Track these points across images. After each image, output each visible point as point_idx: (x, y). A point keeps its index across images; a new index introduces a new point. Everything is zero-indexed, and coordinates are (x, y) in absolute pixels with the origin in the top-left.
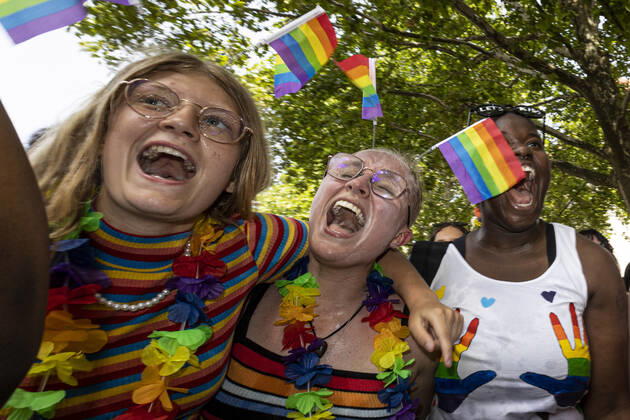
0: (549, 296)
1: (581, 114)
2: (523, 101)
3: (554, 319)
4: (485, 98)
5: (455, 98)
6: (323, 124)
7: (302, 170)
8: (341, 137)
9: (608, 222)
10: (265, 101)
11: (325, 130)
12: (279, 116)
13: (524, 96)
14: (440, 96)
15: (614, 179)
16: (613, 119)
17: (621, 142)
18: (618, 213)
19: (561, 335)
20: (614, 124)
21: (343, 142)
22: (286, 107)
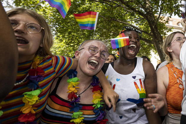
0: (134, 77)
1: (144, 24)
2: (128, 19)
3: (135, 83)
4: (118, 17)
5: (109, 17)
6: (69, 22)
7: (61, 36)
8: (74, 27)
9: (150, 53)
10: (51, 15)
11: (69, 24)
12: (55, 19)
13: (128, 18)
14: (104, 16)
15: (153, 41)
16: (153, 25)
17: (155, 32)
18: (153, 51)
19: (137, 87)
20: (154, 27)
21: (75, 28)
22: (57, 17)
